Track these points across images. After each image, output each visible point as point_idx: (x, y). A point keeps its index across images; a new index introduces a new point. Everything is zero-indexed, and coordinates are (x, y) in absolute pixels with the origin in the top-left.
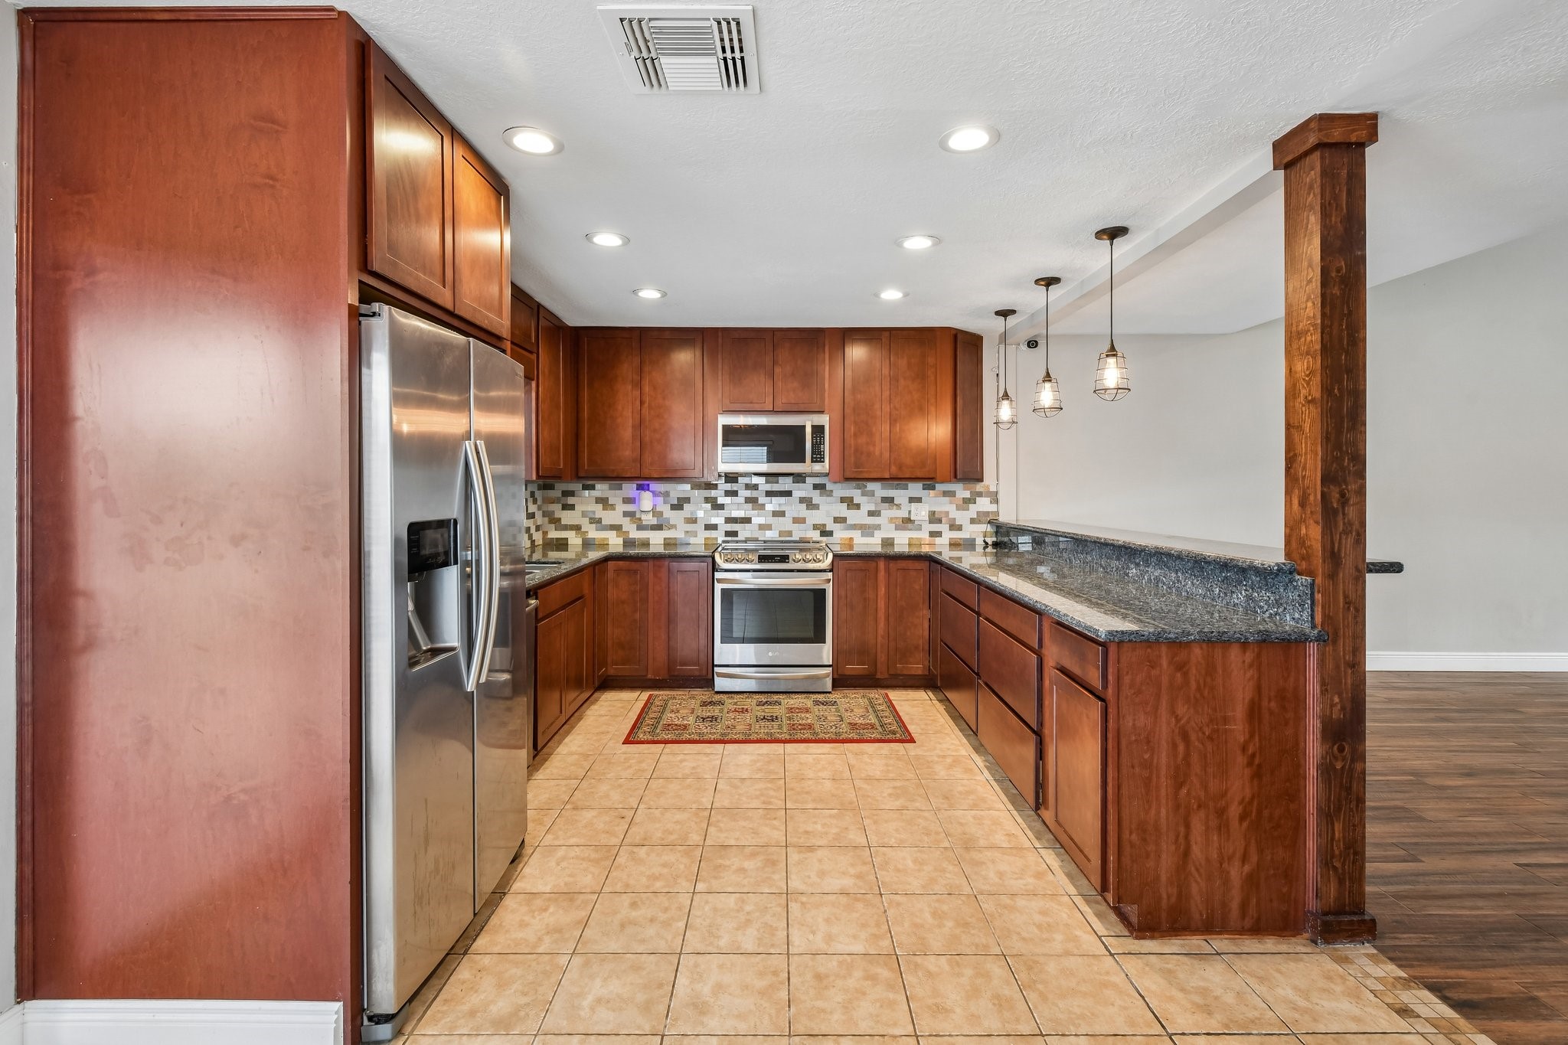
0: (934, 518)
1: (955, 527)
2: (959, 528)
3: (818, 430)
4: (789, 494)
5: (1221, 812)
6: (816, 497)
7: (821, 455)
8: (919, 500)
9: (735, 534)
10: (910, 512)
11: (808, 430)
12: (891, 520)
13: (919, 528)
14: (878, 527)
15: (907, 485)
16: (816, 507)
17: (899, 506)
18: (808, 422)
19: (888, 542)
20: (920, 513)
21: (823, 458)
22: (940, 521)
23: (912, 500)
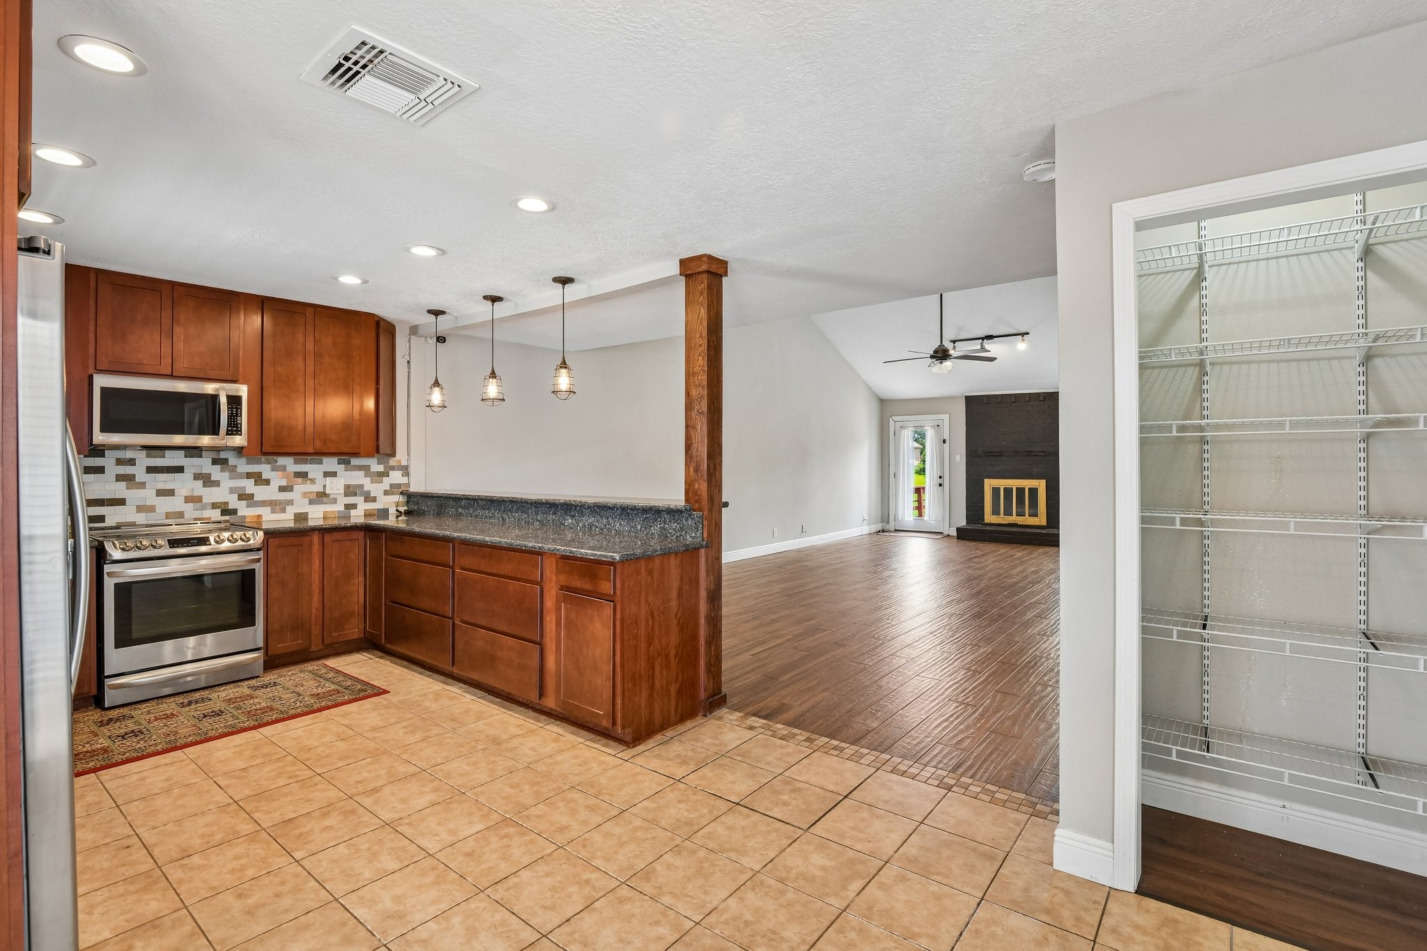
0: (350, 491)
1: (369, 498)
2: (374, 500)
3: (234, 401)
4: (180, 469)
5: (667, 656)
6: (216, 472)
7: (237, 427)
8: (334, 474)
9: (101, 519)
10: (325, 486)
11: (223, 400)
12: (305, 494)
13: (334, 501)
14: (291, 502)
15: (322, 460)
16: (216, 484)
17: (313, 481)
18: (222, 391)
19: (301, 517)
20: (335, 486)
21: (241, 431)
22: (355, 494)
23: (327, 474)
